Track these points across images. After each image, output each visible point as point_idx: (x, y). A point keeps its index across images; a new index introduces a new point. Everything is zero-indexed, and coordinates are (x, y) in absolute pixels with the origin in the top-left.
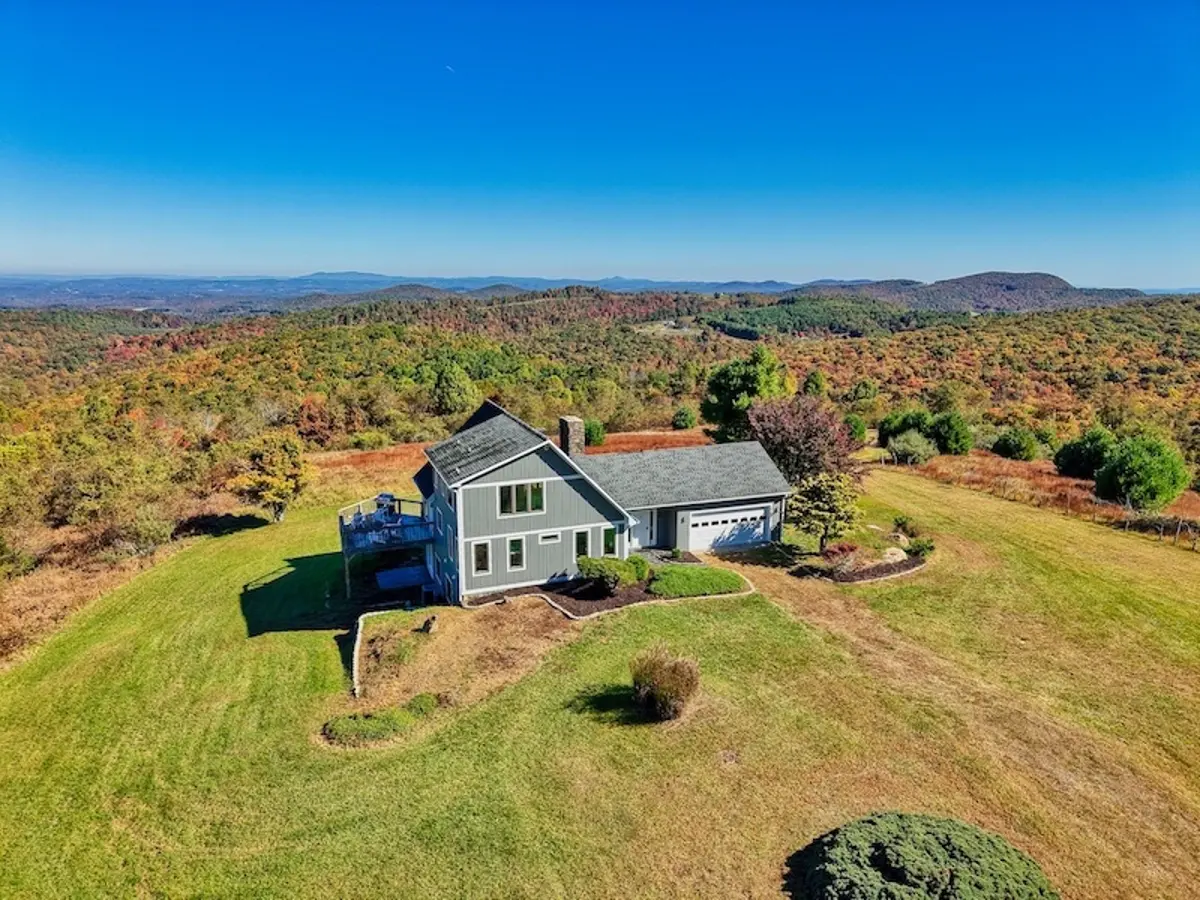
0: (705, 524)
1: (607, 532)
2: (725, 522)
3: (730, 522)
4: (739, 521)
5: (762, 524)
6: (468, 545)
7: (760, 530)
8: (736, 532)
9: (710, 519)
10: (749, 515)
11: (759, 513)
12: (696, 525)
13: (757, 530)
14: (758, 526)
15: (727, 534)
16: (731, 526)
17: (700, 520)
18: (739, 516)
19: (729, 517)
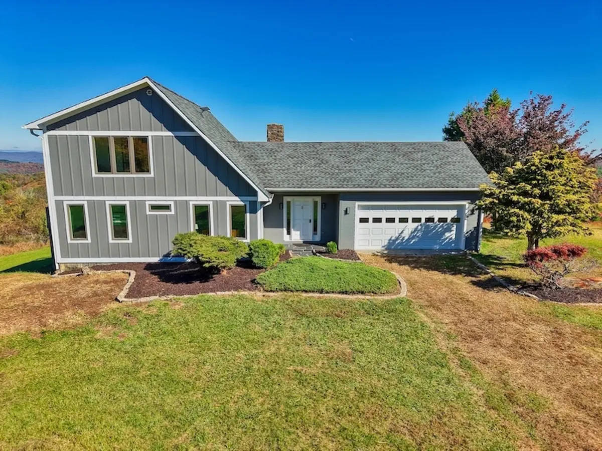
0: (377, 220)
1: (234, 208)
2: (403, 220)
3: (410, 220)
4: (423, 221)
5: (454, 228)
6: (59, 204)
7: (452, 235)
8: (419, 234)
9: (384, 214)
10: (437, 214)
11: (451, 214)
12: (364, 220)
13: (447, 234)
14: (449, 230)
15: (406, 235)
16: (411, 226)
17: (371, 214)
18: (424, 214)
19: (410, 214)
